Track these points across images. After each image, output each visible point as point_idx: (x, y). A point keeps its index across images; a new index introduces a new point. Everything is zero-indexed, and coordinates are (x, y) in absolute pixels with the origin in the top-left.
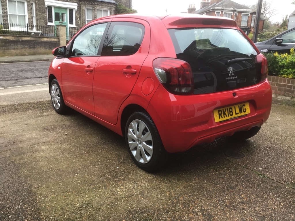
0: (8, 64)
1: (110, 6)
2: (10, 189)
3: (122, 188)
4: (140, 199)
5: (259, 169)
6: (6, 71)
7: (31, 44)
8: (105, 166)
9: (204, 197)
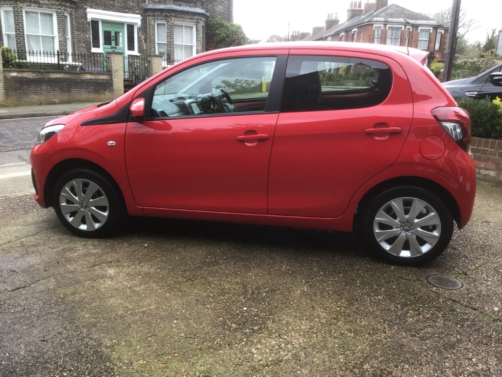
0: (27, 120)
1: (196, 19)
2: (64, 350)
3: (259, 346)
4: (294, 368)
7: (65, 85)
8: (223, 306)
9: (407, 364)
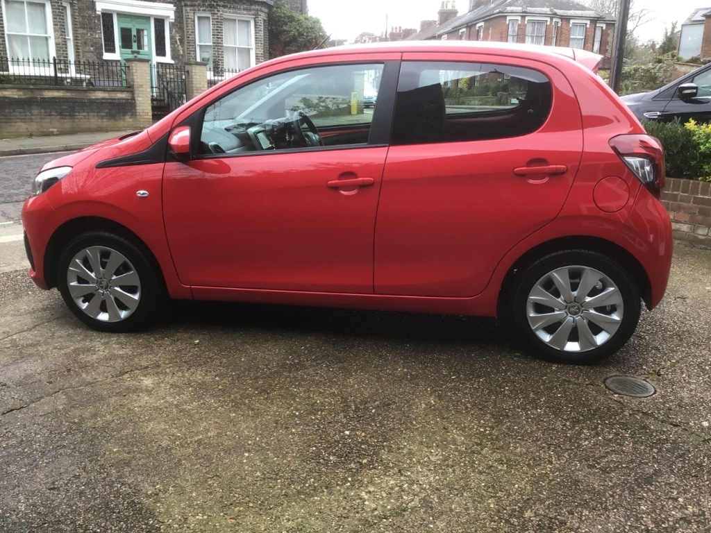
0: (11, 159)
1: (254, 9)
2: (84, 501)
3: (371, 489)
4: (424, 520)
5: (701, 425)
6: (10, 177)
7: (66, 107)
8: (315, 430)
